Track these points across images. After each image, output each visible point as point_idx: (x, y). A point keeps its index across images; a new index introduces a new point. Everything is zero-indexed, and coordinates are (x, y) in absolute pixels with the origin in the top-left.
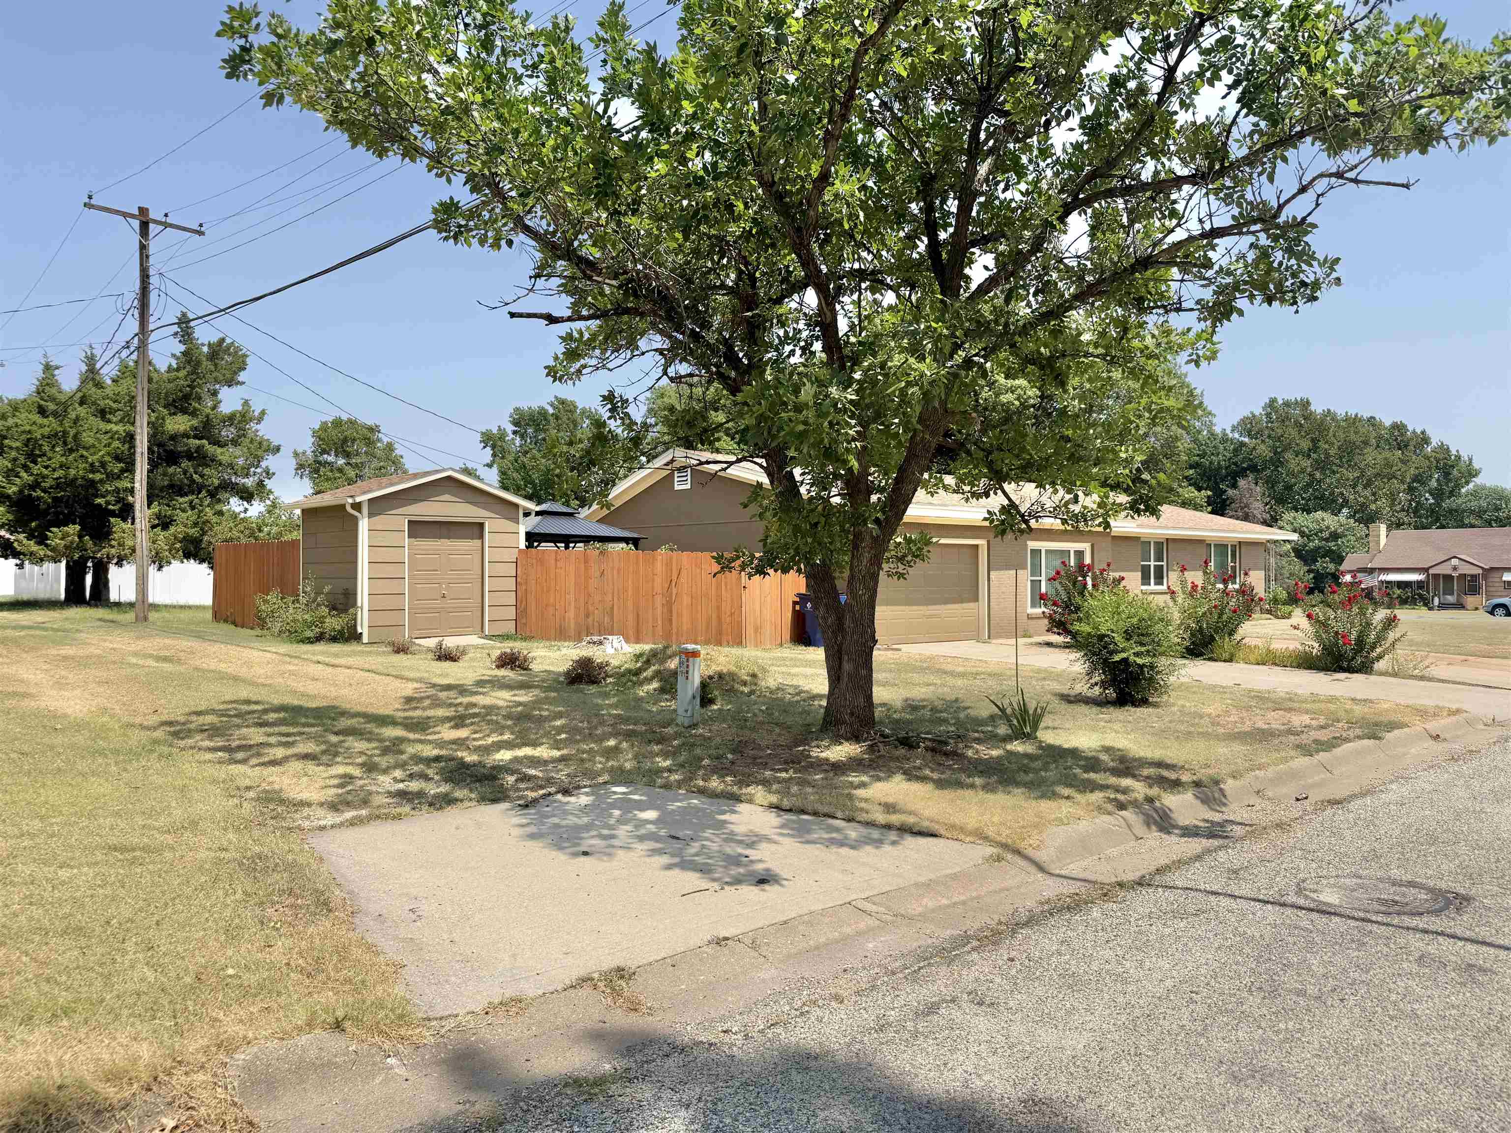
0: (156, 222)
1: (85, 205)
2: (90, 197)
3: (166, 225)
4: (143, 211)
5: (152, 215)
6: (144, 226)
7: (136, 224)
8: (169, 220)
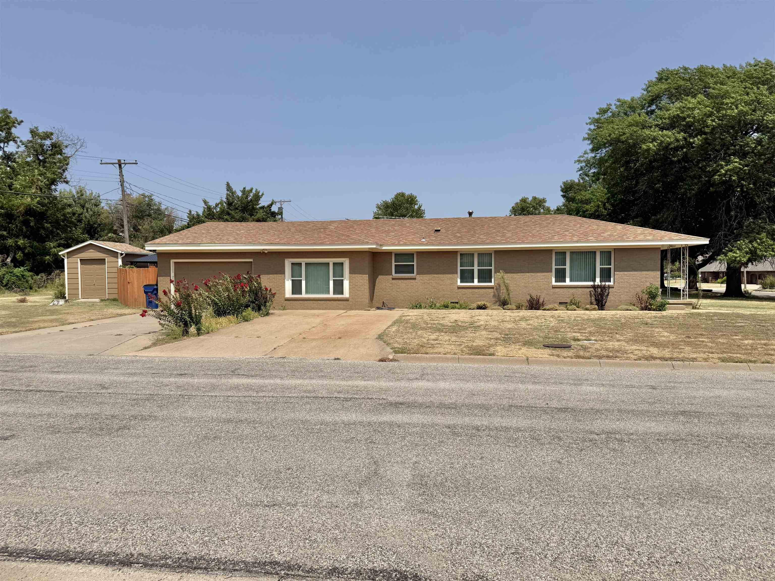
0: (123, 163)
1: (101, 164)
2: (101, 161)
3: (125, 164)
4: (119, 161)
5: (122, 162)
6: (120, 166)
7: (117, 166)
8: (126, 162)
